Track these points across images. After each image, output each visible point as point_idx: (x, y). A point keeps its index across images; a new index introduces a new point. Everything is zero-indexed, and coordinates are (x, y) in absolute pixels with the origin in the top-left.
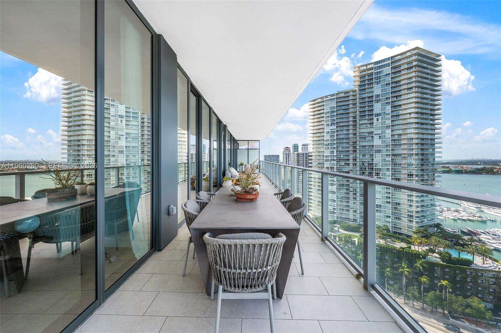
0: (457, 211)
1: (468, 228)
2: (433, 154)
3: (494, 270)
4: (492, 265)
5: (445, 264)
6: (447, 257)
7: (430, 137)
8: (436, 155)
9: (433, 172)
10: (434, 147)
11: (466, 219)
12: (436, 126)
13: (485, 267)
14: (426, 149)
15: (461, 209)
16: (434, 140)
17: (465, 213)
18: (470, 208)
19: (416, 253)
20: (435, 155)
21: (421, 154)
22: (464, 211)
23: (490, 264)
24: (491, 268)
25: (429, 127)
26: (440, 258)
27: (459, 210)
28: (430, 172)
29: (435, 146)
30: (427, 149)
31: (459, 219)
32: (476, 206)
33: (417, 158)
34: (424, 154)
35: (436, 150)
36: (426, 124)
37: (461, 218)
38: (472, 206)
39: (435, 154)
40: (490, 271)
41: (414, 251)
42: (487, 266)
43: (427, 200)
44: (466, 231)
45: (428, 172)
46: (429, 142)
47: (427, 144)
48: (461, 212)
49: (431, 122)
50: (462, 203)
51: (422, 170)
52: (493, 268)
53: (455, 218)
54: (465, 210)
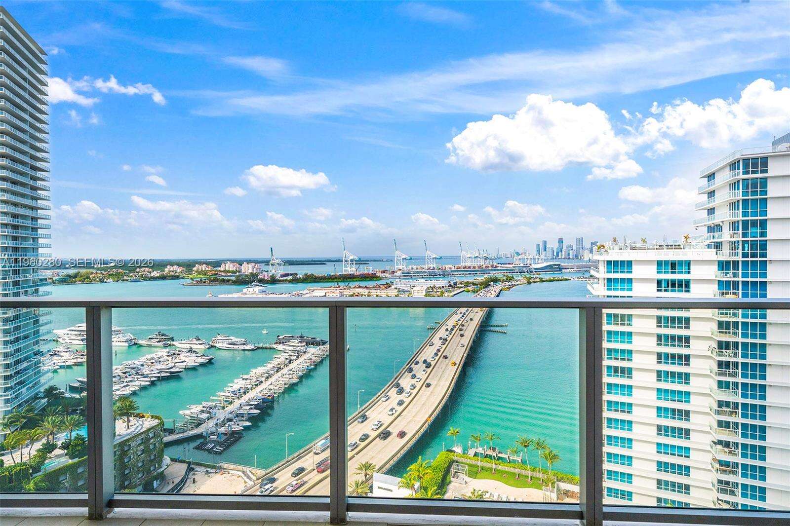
0: (56, 354)
1: (80, 379)
2: (35, 249)
3: (142, 431)
4: (138, 425)
5: (76, 460)
6: (78, 445)
7: (28, 212)
8: (41, 251)
9: (36, 286)
10: (37, 235)
11: (72, 364)
12: (39, 192)
13: (131, 433)
14: (21, 237)
15: (61, 349)
16: (37, 221)
17: (68, 353)
18: (74, 342)
19: (20, 470)
20: (38, 252)
21: (12, 247)
22: (67, 352)
23: (135, 425)
24: (137, 430)
25: (27, 191)
26: (66, 455)
27: (58, 351)
28: (31, 287)
29: (37, 232)
30: (25, 239)
31: (61, 367)
32: (82, 338)
33: (6, 256)
34: (19, 248)
35: (41, 241)
36: (23, 185)
37: (64, 364)
38: (76, 338)
39: (38, 248)
40: (137, 436)
41: (15, 467)
42: (133, 430)
43: (27, 346)
44: (77, 385)
45: (29, 287)
46: (29, 223)
47: (25, 228)
48: (62, 354)
49: (31, 183)
50: (59, 338)
51: (16, 283)
52: (139, 428)
53: (54, 368)
54: (68, 348)
